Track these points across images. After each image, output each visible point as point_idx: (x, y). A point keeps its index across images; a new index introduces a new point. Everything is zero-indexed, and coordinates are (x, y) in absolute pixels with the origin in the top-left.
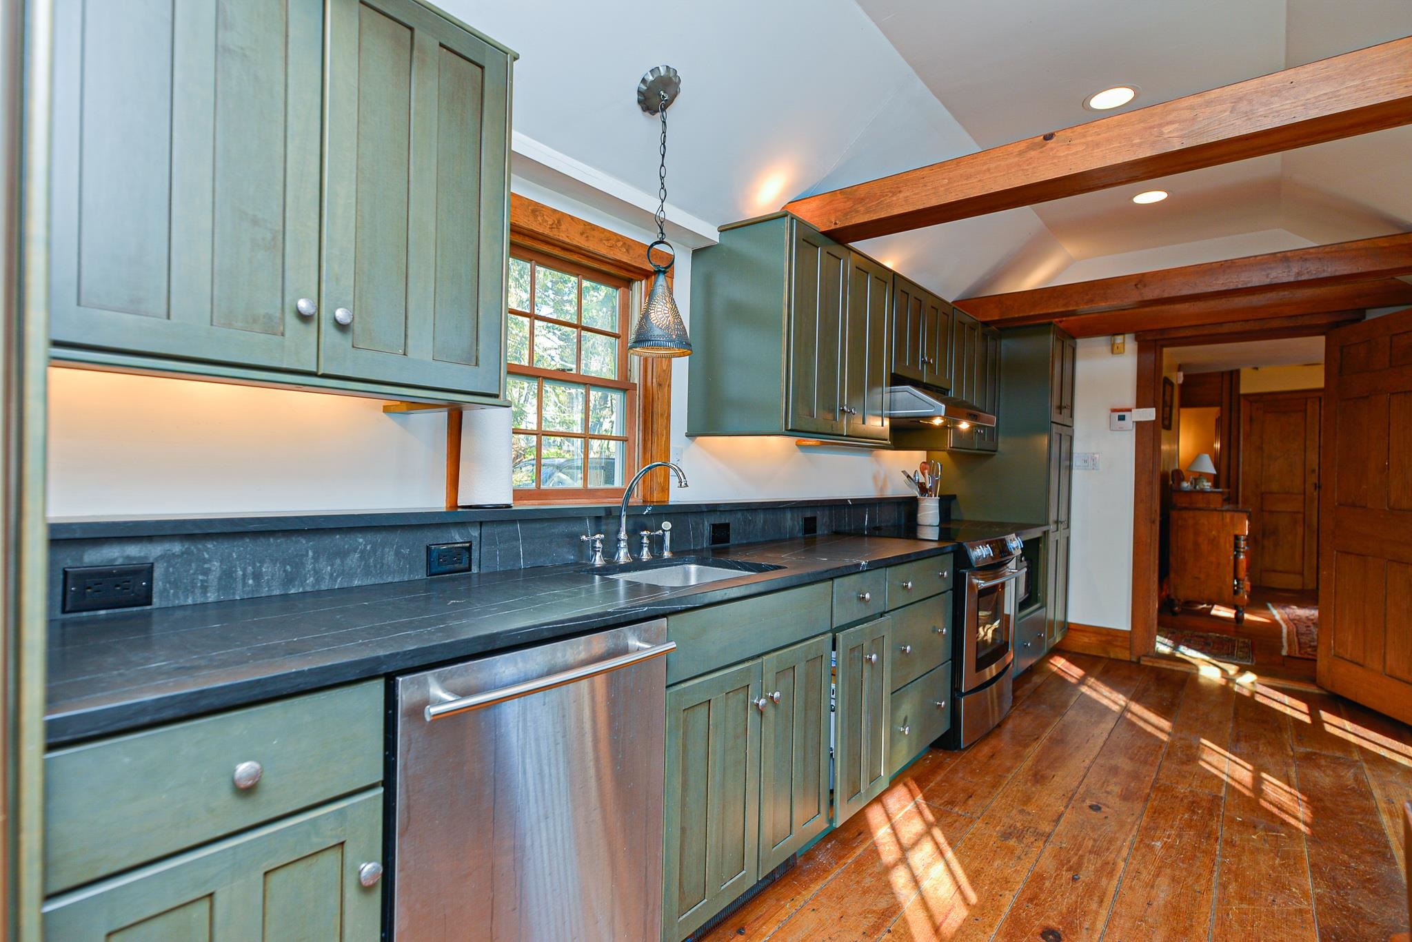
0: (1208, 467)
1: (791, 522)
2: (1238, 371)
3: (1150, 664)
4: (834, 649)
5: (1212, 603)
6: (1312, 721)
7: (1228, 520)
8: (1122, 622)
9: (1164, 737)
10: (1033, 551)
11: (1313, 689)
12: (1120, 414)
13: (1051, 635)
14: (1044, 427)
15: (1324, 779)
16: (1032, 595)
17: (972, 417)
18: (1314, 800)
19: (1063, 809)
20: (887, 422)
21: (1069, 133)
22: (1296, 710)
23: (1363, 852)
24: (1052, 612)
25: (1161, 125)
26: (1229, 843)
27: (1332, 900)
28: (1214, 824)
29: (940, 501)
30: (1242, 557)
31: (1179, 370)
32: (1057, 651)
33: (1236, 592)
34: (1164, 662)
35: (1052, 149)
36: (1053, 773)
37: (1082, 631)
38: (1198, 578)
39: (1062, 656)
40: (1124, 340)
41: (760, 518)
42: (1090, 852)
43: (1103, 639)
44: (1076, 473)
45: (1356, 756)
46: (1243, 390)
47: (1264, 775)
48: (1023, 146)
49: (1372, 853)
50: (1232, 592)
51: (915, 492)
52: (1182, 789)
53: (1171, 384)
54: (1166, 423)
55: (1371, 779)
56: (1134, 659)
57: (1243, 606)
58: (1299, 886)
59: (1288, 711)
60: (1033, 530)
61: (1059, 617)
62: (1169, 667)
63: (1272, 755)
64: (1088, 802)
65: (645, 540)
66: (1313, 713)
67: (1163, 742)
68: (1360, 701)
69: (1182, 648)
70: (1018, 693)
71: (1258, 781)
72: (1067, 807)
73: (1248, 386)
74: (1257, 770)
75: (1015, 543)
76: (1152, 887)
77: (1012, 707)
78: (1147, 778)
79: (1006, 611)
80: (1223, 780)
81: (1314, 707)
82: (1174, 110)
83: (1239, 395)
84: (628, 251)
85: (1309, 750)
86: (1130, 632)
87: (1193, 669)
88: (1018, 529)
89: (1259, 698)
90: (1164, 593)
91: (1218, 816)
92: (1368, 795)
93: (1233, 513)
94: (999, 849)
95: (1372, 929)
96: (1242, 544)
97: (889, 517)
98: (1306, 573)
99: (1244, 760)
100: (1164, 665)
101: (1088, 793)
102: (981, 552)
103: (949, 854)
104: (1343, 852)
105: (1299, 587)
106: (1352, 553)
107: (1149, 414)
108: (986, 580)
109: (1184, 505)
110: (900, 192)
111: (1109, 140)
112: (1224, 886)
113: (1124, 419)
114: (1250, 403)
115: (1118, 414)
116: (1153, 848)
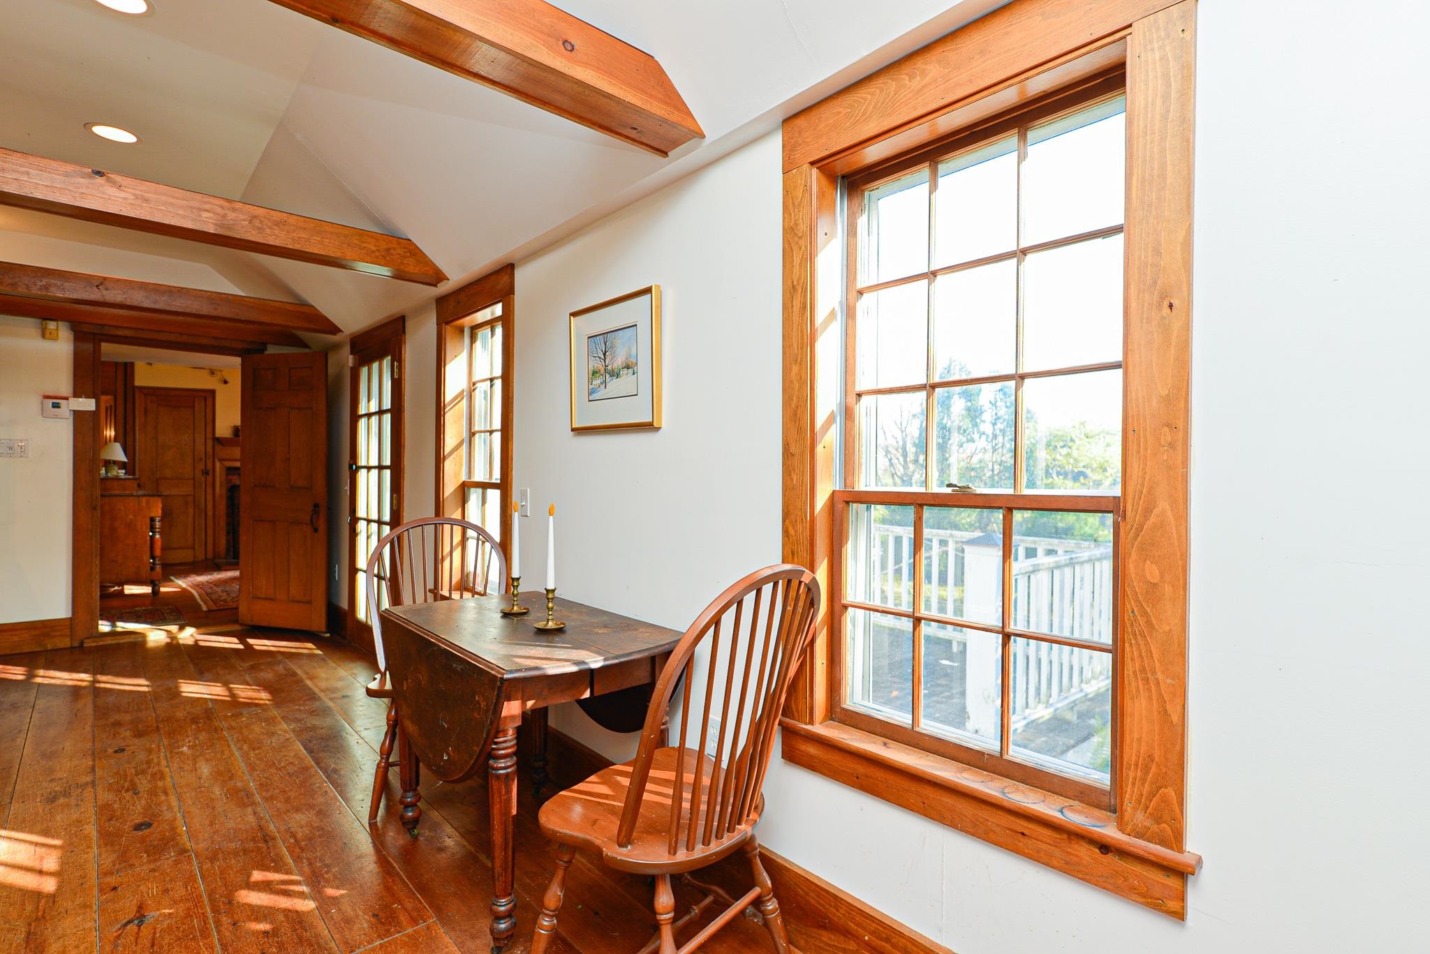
0: (121, 456)
2: (132, 364)
3: (94, 644)
5: (122, 584)
6: (244, 646)
7: (144, 504)
8: (63, 612)
9: (145, 689)
11: (236, 627)
12: (57, 400)
15: (268, 675)
18: (266, 687)
19: (92, 763)
22: (232, 643)
23: (304, 701)
26: (231, 728)
27: (299, 727)
28: (216, 723)
30: (157, 536)
33: (152, 569)
34: (109, 638)
36: (61, 746)
40: (57, 327)
42: (137, 775)
45: (280, 657)
46: (138, 383)
47: (232, 686)
49: (309, 700)
50: (146, 568)
52: (180, 714)
55: (293, 666)
56: (78, 644)
57: (159, 580)
58: (281, 730)
59: (226, 646)
62: (114, 642)
63: (229, 674)
64: (109, 751)
66: (242, 641)
67: (146, 692)
68: (273, 625)
69: (121, 625)
71: (230, 690)
72: (94, 760)
73: (142, 379)
74: (226, 684)
76: (196, 770)
78: (149, 718)
80: (206, 699)
81: (241, 637)
83: (134, 387)
85: (251, 663)
86: (70, 619)
87: (138, 638)
89: (202, 644)
91: (215, 718)
92: (295, 674)
93: (148, 498)
94: (53, 810)
95: (323, 730)
96: (157, 524)
98: (196, 546)
99: (214, 682)
100: (109, 641)
101: (104, 746)
104: (295, 705)
105: (192, 560)
106: (264, 521)
107: (88, 404)
112: (240, 749)
113: (59, 407)
114: (145, 395)
115: (50, 402)
116: (182, 753)
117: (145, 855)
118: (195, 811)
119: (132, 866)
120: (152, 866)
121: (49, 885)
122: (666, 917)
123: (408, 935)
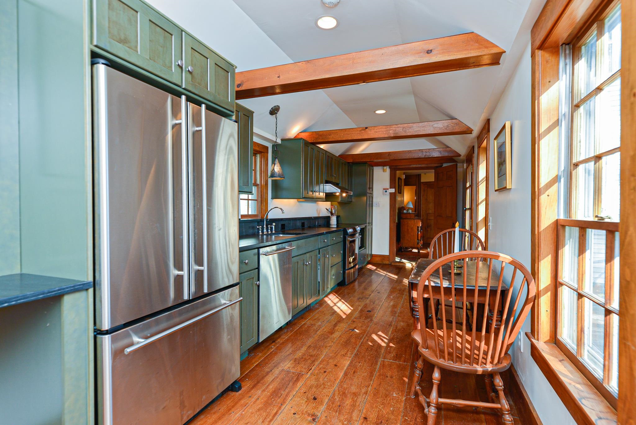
0: (411, 206)
1: (299, 224)
2: (420, 175)
3: (394, 264)
4: (319, 254)
5: (412, 248)
7: (416, 222)
8: (387, 253)
10: (363, 231)
12: (386, 190)
13: (368, 258)
14: (365, 194)
16: (362, 246)
17: (347, 192)
20: (324, 194)
21: (371, 128)
24: (368, 251)
25: (389, 130)
29: (337, 217)
30: (419, 233)
31: (404, 174)
32: (369, 263)
33: (418, 244)
35: (367, 131)
36: (369, 288)
37: (376, 256)
38: (408, 240)
39: (371, 264)
40: (386, 168)
41: (292, 222)
43: (382, 258)
44: (374, 208)
46: (421, 181)
48: (361, 129)
50: (417, 243)
51: (330, 215)
53: (401, 179)
54: (400, 191)
56: (390, 264)
57: (419, 248)
60: (362, 225)
61: (370, 253)
62: (399, 265)
64: (377, 292)
65: (269, 228)
67: (395, 280)
69: (403, 260)
70: (359, 273)
73: (423, 180)
75: (358, 229)
76: (390, 303)
77: (357, 276)
78: (391, 287)
79: (356, 252)
82: (392, 127)
83: (421, 182)
84: (258, 147)
86: (389, 255)
87: (404, 265)
88: (359, 225)
90: (399, 246)
93: (418, 220)
94: (357, 301)
96: (420, 229)
97: (321, 222)
100: (397, 264)
101: (377, 290)
102: (350, 230)
103: (346, 303)
107: (393, 190)
108: (351, 238)
109: (404, 218)
110: (331, 135)
111: (379, 131)
113: (387, 192)
114: (424, 185)
115: (385, 190)
116: (390, 298)
117: (364, 318)
118: (381, 312)
119: (361, 319)
120: (364, 320)
121: (344, 317)
122: (436, 382)
123: (400, 364)
